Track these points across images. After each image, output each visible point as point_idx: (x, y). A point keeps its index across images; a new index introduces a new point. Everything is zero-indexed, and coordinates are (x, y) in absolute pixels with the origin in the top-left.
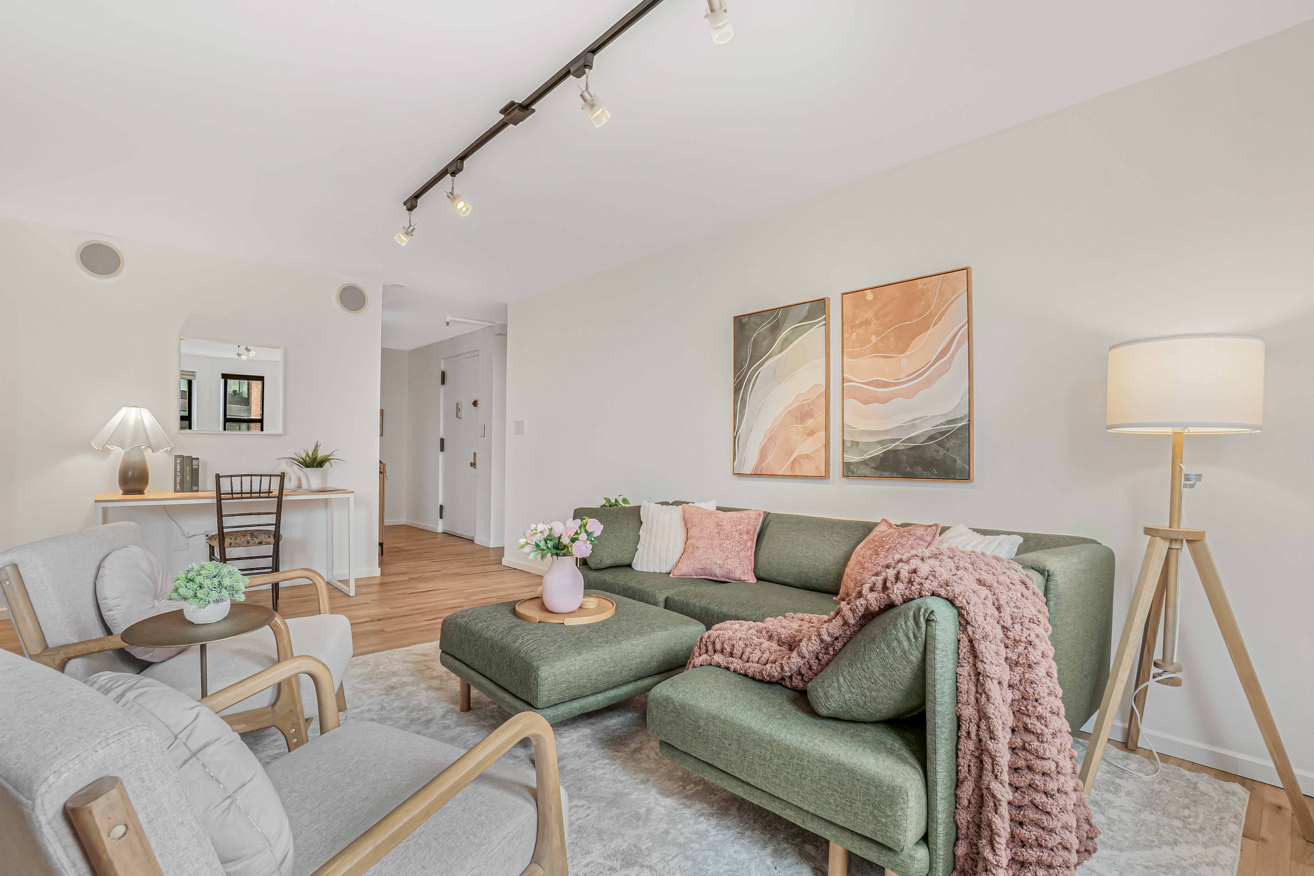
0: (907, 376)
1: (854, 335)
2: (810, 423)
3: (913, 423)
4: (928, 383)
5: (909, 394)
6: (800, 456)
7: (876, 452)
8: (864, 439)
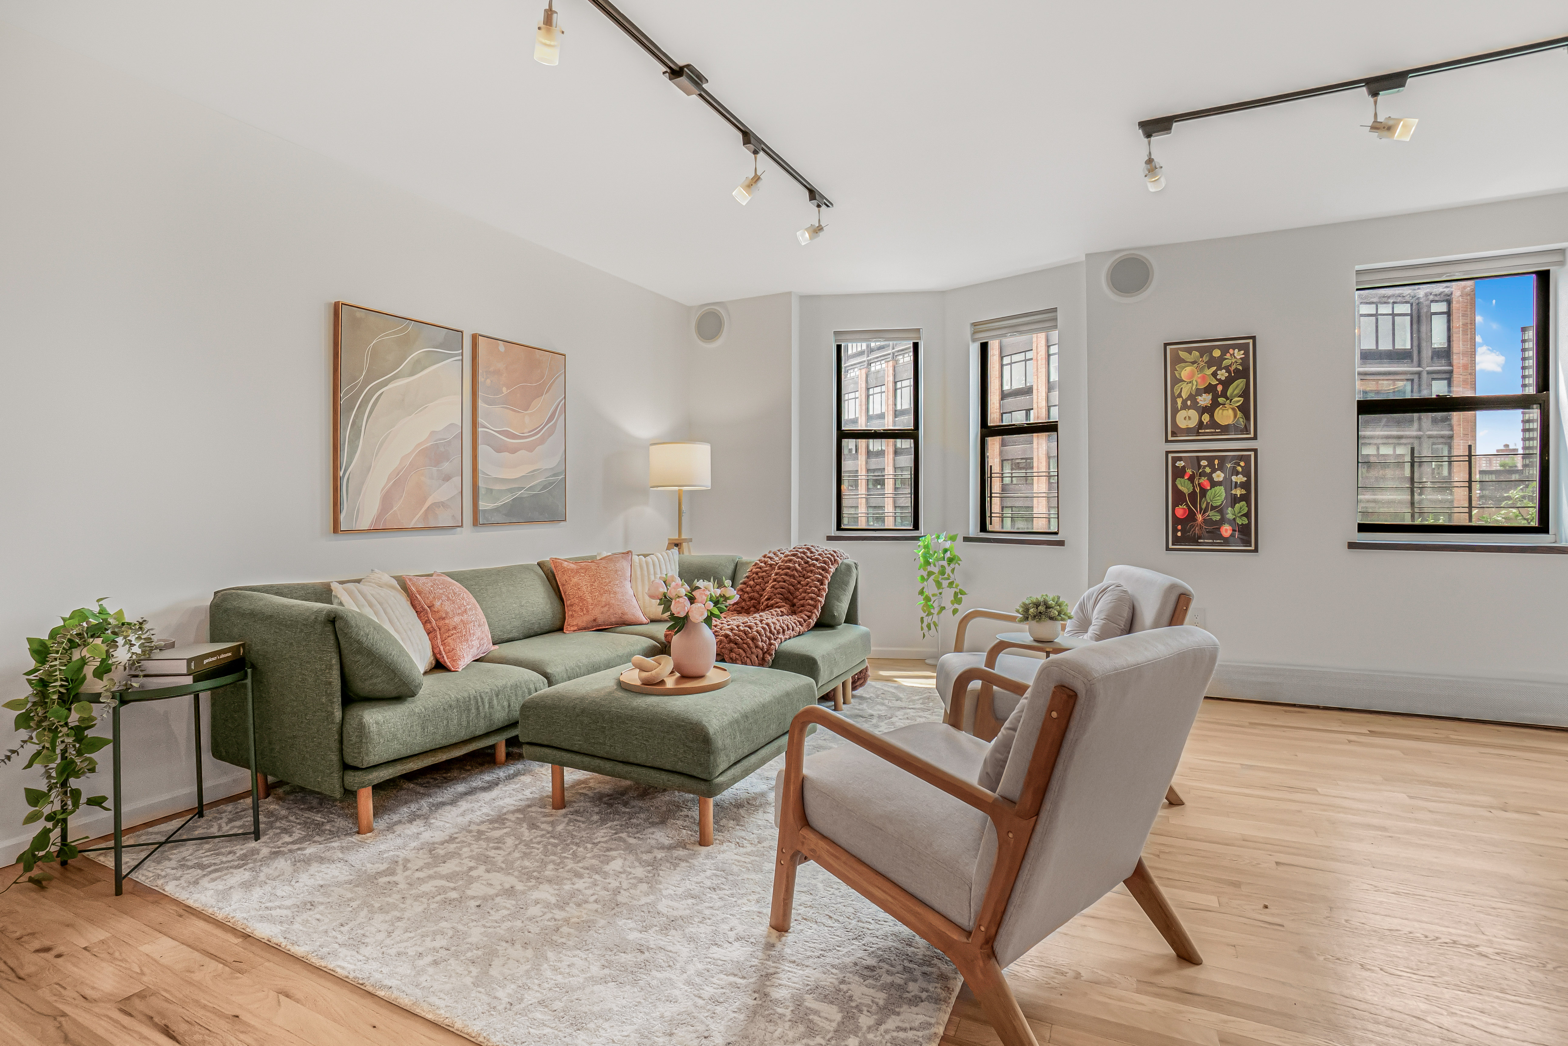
0: (529, 432)
1: (488, 381)
2: (446, 466)
3: (532, 475)
4: (542, 441)
5: (530, 448)
6: (434, 504)
7: (507, 499)
8: (497, 487)
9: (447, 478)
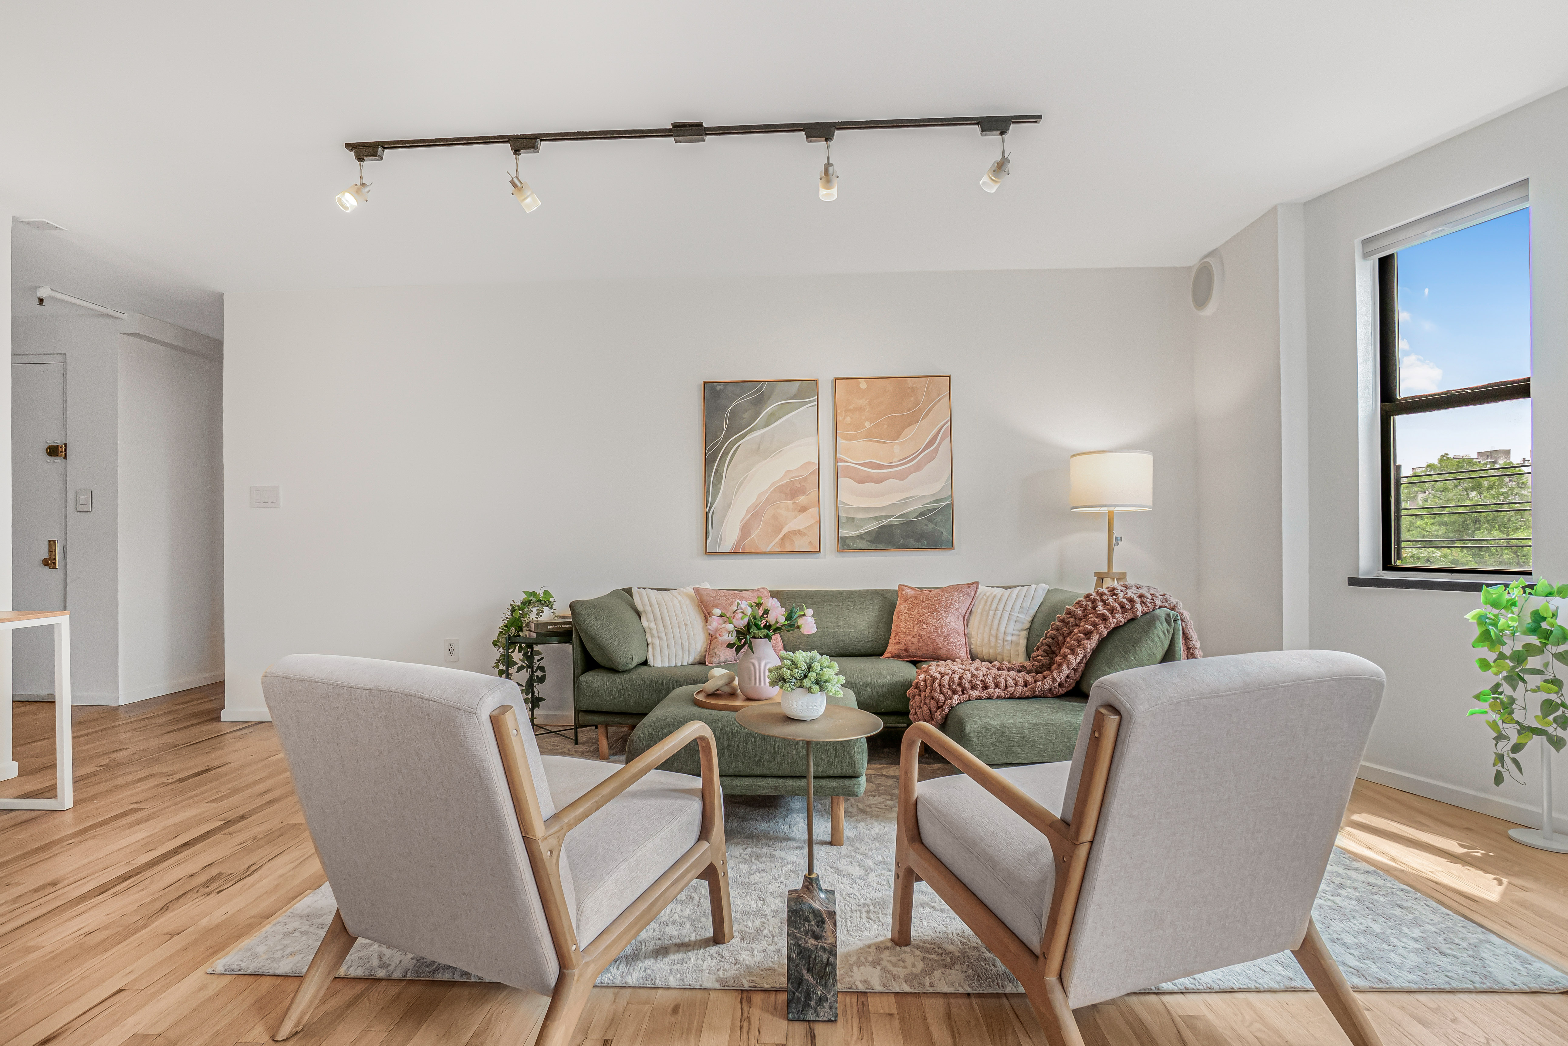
0: (899, 461)
1: (848, 419)
2: (802, 499)
3: (905, 502)
4: (918, 468)
5: (902, 476)
6: (790, 532)
7: (873, 526)
8: (860, 516)
9: (803, 509)
